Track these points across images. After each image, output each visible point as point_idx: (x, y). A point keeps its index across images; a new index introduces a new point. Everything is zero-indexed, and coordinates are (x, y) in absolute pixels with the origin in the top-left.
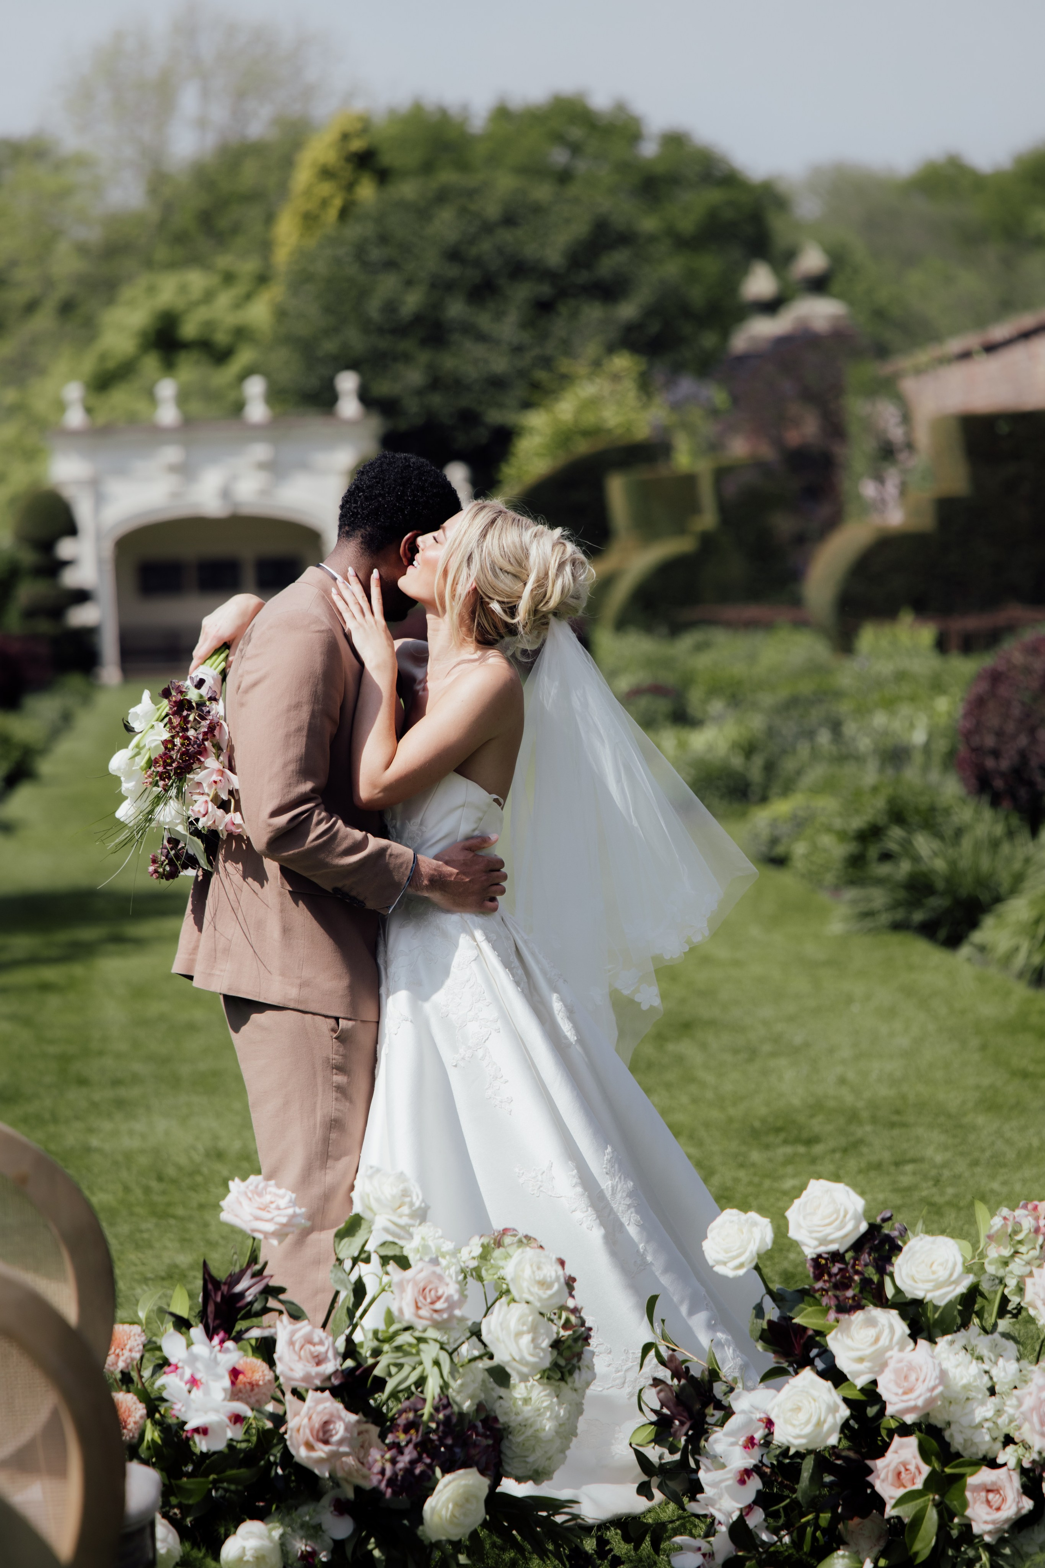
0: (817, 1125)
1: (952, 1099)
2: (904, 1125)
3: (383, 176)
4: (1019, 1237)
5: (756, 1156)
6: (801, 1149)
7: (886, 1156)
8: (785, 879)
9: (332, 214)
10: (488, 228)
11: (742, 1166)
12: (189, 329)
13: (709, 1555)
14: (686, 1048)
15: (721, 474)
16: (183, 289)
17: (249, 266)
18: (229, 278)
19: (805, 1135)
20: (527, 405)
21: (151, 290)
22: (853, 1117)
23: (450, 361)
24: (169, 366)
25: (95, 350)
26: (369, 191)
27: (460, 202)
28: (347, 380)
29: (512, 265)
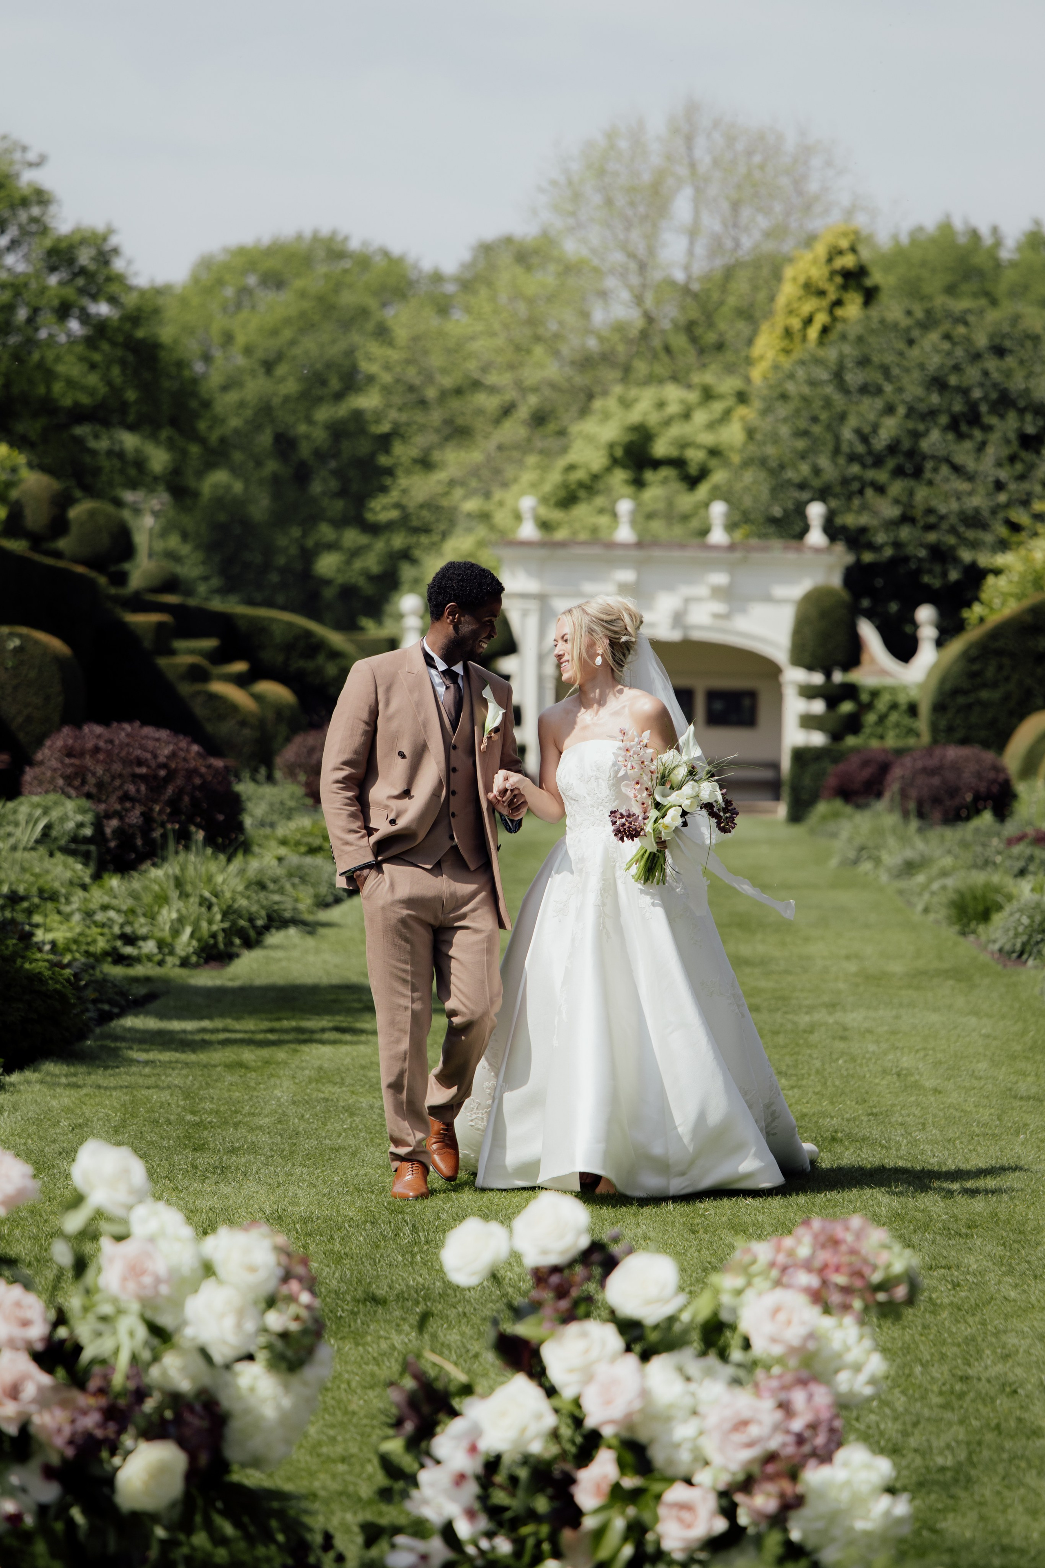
3: (870, 296)
9: (813, 333)
10: (976, 357)
12: (661, 448)
13: (424, 1557)
16: (661, 405)
17: (728, 385)
18: (708, 395)
21: (626, 404)
23: (921, 494)
24: (639, 483)
25: (562, 463)
26: (853, 309)
27: (946, 326)
28: (816, 511)
29: (994, 396)
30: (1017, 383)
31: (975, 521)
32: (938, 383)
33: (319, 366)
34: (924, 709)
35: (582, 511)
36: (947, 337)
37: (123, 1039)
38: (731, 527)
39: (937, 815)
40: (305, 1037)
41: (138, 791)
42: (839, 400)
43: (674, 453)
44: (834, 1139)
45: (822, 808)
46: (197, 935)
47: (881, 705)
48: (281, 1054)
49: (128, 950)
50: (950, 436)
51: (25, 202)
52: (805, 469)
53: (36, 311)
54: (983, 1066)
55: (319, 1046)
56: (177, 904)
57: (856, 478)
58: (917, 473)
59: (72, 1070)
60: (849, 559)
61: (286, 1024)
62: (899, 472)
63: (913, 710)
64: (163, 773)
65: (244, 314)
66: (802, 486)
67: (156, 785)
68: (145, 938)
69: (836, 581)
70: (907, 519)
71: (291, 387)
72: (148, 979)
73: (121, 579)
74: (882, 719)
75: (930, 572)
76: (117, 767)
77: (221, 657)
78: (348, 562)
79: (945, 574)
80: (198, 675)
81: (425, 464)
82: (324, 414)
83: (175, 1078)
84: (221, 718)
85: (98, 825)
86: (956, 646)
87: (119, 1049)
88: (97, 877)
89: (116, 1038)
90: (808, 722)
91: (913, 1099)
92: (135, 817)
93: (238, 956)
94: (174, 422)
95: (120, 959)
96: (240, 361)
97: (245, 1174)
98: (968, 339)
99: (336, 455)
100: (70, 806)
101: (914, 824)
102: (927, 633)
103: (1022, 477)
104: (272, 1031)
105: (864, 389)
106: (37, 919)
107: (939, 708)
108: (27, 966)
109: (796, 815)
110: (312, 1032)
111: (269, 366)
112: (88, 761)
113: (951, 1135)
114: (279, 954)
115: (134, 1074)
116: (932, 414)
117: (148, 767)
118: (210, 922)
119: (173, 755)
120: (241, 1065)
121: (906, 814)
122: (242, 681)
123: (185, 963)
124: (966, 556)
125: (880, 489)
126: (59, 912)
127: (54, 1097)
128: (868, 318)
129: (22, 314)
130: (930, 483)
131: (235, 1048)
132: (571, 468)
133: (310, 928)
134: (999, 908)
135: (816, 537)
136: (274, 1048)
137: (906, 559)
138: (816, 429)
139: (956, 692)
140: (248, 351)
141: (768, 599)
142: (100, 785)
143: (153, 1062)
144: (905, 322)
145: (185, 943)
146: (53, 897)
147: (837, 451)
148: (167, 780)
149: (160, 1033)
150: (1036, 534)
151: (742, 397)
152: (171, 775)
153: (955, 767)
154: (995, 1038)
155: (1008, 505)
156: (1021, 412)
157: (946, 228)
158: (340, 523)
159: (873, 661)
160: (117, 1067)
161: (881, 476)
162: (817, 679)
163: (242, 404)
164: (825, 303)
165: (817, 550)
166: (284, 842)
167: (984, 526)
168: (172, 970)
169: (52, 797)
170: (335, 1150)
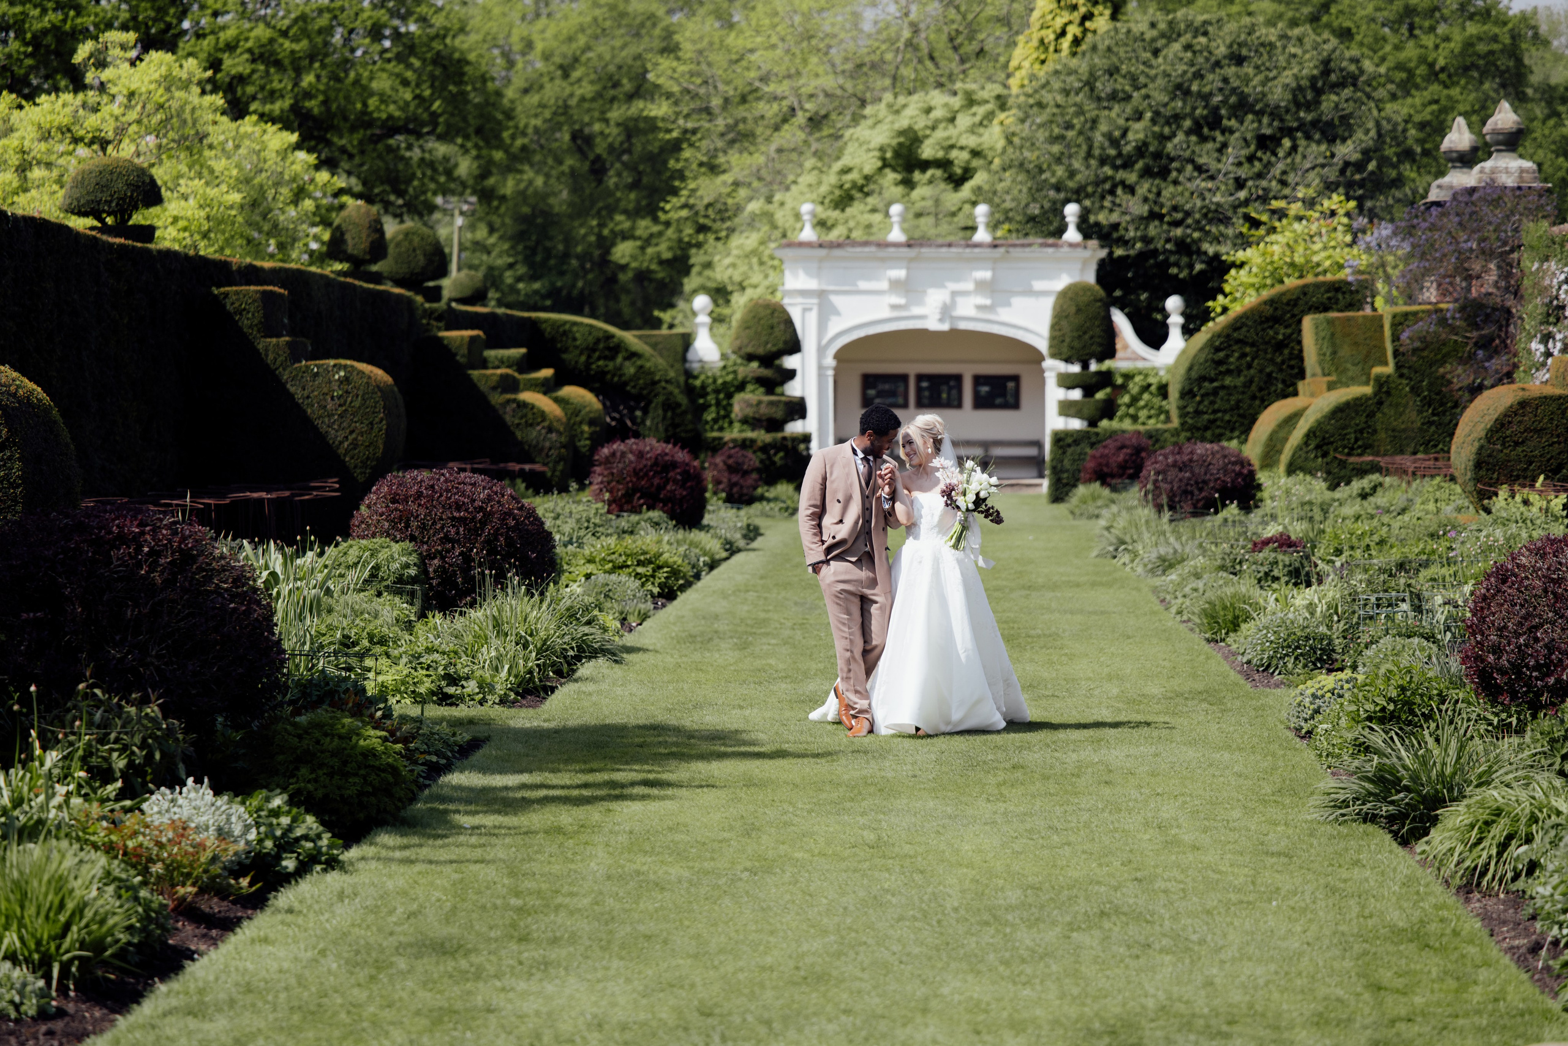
3: (1118, 7)
9: (1066, 43)
10: (1216, 64)
12: (927, 151)
16: (927, 110)
17: (988, 91)
18: (971, 101)
20: (1244, 242)
21: (895, 110)
23: (1168, 191)
24: (908, 184)
25: (837, 166)
26: (1101, 22)
27: (1187, 38)
28: (1071, 211)
29: (1233, 100)
30: (1254, 87)
31: (1218, 216)
32: (1181, 90)
33: (612, 68)
34: (1174, 393)
35: (857, 210)
36: (1188, 47)
37: (451, 800)
38: (994, 226)
39: (1188, 507)
40: (617, 792)
41: (458, 533)
42: (1090, 107)
43: (940, 154)
44: (1103, 914)
45: (1082, 490)
46: (514, 672)
47: (1134, 387)
48: (594, 814)
49: (451, 690)
50: (1194, 138)
52: (1060, 171)
53: (350, 31)
54: (1236, 814)
55: (629, 803)
56: (495, 642)
57: (1107, 179)
58: (1164, 173)
59: (405, 841)
60: (1103, 253)
61: (600, 777)
62: (1146, 173)
63: (1163, 391)
64: (479, 516)
65: (543, 21)
66: (1058, 188)
67: (473, 528)
68: (467, 678)
69: (1090, 278)
70: (1154, 216)
71: (587, 89)
72: (471, 722)
73: (435, 294)
74: (1135, 400)
75: (1176, 264)
76: (438, 510)
77: (528, 364)
78: (642, 248)
79: (1191, 266)
80: (509, 385)
81: (713, 169)
82: (616, 114)
83: (500, 850)
84: (530, 424)
85: (422, 565)
87: (446, 812)
88: (422, 615)
89: (443, 799)
90: (1067, 409)
91: (1174, 857)
93: (553, 689)
94: (479, 131)
95: (444, 699)
96: (540, 65)
97: (566, 969)
98: (1207, 48)
99: (629, 151)
100: (396, 547)
101: (1167, 515)
102: (1175, 321)
103: (1260, 176)
104: (586, 786)
105: (1113, 97)
106: (369, 662)
107: (1186, 394)
108: (362, 743)
109: (1059, 495)
110: (623, 786)
111: (565, 71)
112: (412, 506)
113: (1210, 904)
114: (590, 687)
115: (461, 845)
116: (1177, 118)
117: (466, 510)
118: (526, 660)
119: (489, 498)
120: (559, 830)
121: (1159, 508)
122: (548, 388)
123: (503, 701)
124: (1210, 249)
125: (1131, 190)
126: (388, 656)
127: (390, 876)
128: (1116, 30)
129: (337, 38)
130: (1176, 182)
131: (552, 808)
132: (846, 171)
133: (616, 656)
134: (1248, 618)
135: (1072, 234)
136: (588, 807)
137: (1155, 253)
138: (1070, 134)
139: (1203, 379)
140: (547, 57)
141: (1030, 292)
142: (423, 528)
143: (478, 827)
144: (1150, 34)
145: (502, 681)
146: (383, 641)
147: (1089, 155)
148: (483, 523)
149: (485, 790)
150: (1273, 230)
151: (1002, 102)
152: (488, 515)
153: (1204, 460)
154: (1246, 778)
155: (1246, 202)
156: (1259, 114)
158: (635, 214)
159: (1126, 347)
160: (445, 836)
161: (1132, 177)
162: (1076, 368)
163: (542, 105)
164: (1076, 16)
165: (1072, 245)
166: (591, 561)
167: (1226, 221)
168: (493, 711)
169: (379, 540)
170: (648, 937)
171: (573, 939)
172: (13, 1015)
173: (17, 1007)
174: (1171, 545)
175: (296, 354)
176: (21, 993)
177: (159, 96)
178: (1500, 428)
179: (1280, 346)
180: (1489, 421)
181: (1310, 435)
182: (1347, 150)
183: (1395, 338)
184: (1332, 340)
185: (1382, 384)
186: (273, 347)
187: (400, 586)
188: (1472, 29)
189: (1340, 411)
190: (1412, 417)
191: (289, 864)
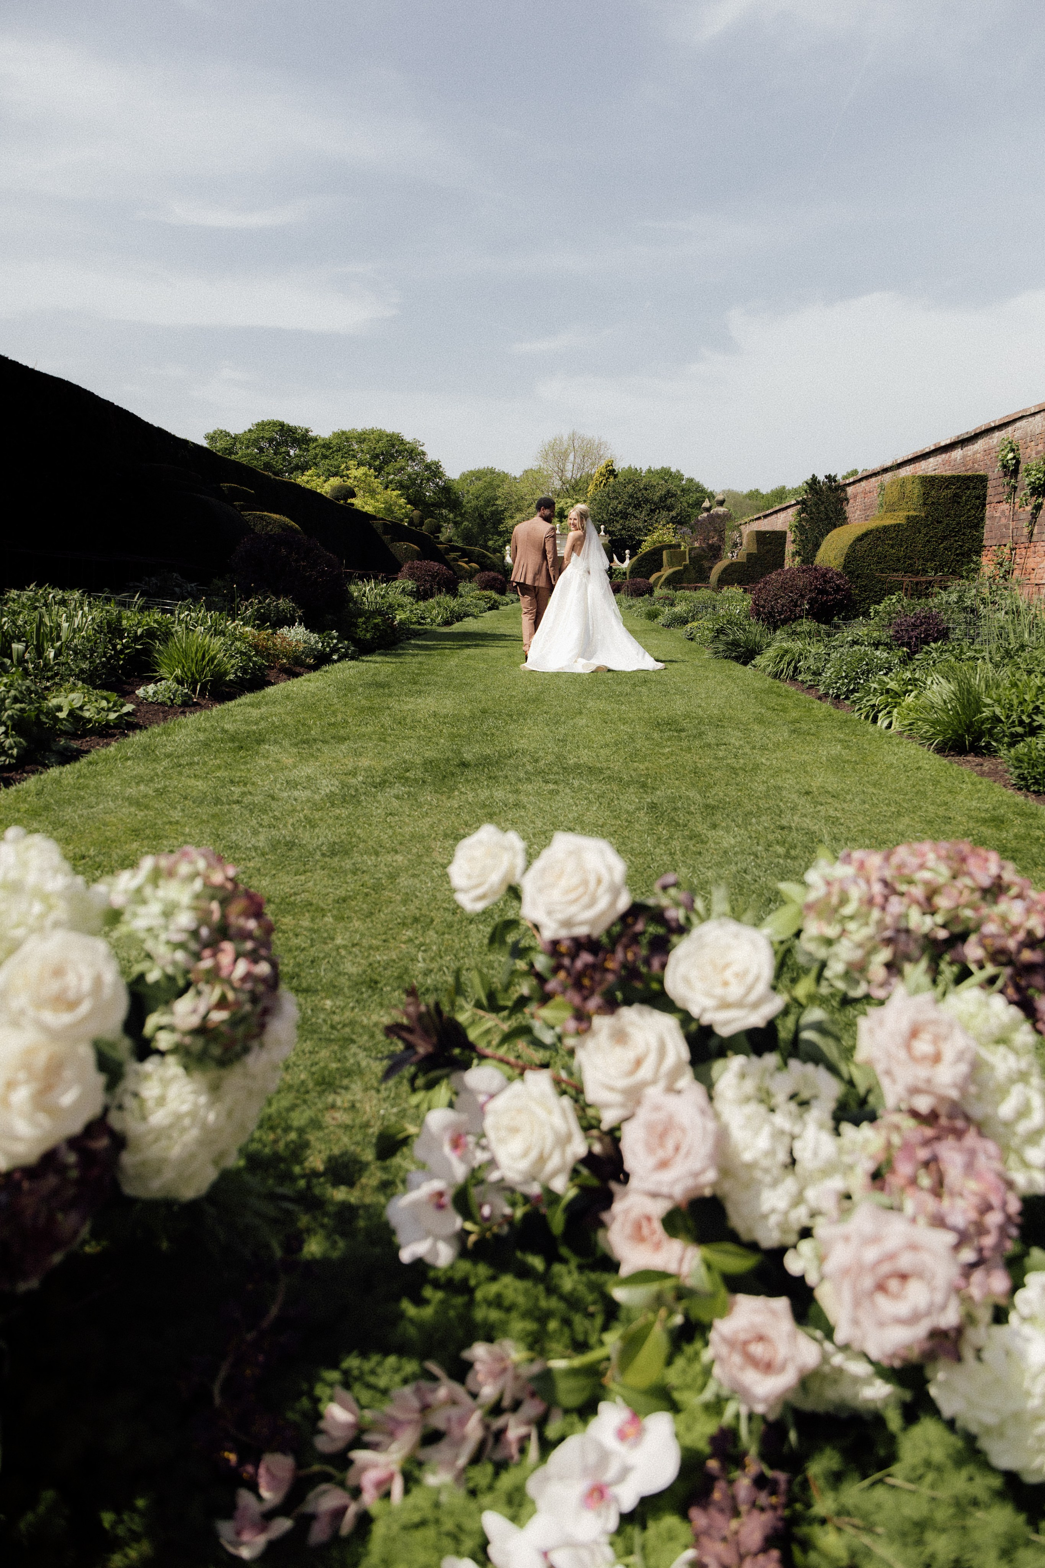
0: (685, 724)
1: (744, 718)
2: (723, 727)
3: (616, 476)
4: (848, 910)
5: (655, 735)
6: (676, 734)
7: (713, 741)
8: (693, 643)
9: (602, 485)
10: (640, 490)
11: (647, 739)
14: (644, 690)
15: (691, 550)
19: (679, 728)
20: (646, 535)
22: (701, 722)
23: (627, 523)
26: (611, 480)
27: (632, 484)
29: (644, 499)
30: (649, 496)
31: (639, 529)
32: (631, 496)
33: (488, 498)
34: (628, 572)
36: (632, 486)
39: (636, 595)
41: (428, 579)
42: (608, 500)
46: (442, 618)
49: (422, 621)
50: (634, 509)
51: (419, 454)
53: (422, 480)
56: (437, 609)
57: (611, 519)
58: (626, 518)
60: (610, 538)
62: (622, 518)
63: (625, 574)
64: (435, 574)
65: (471, 486)
67: (433, 577)
68: (427, 618)
70: (623, 529)
71: (482, 503)
72: (425, 629)
73: (436, 537)
75: (628, 541)
76: (423, 572)
79: (632, 542)
81: (512, 517)
82: (489, 507)
84: (461, 571)
85: (417, 588)
86: (635, 558)
88: (417, 602)
92: (428, 586)
93: (454, 624)
94: (455, 509)
95: (420, 624)
97: (428, 694)
99: (492, 517)
100: (410, 583)
101: (632, 597)
102: (628, 556)
103: (650, 519)
105: (614, 498)
106: (396, 612)
107: (631, 572)
108: (392, 624)
111: (477, 498)
112: (415, 570)
116: (629, 504)
117: (431, 572)
118: (447, 614)
122: (466, 563)
123: (439, 625)
124: (637, 537)
125: (617, 522)
126: (403, 610)
128: (614, 481)
129: (419, 481)
130: (629, 520)
133: (476, 617)
137: (623, 538)
138: (602, 507)
139: (635, 569)
140: (472, 495)
142: (419, 577)
144: (623, 482)
145: (439, 620)
146: (402, 606)
147: (607, 512)
148: (436, 576)
150: (653, 532)
152: (438, 574)
153: (639, 583)
155: (647, 525)
156: (650, 503)
157: (630, 467)
158: (493, 534)
161: (618, 519)
163: (471, 506)
164: (604, 478)
167: (641, 530)
168: (434, 627)
169: (405, 580)
170: (467, 684)
171: (436, 684)
172: (169, 703)
173: (172, 701)
174: (631, 603)
175: (393, 540)
176: (174, 694)
177: (363, 478)
178: (725, 570)
179: (655, 561)
180: (722, 568)
181: (666, 579)
182: (673, 513)
183: (690, 554)
184: (671, 557)
185: (685, 566)
186: (386, 538)
187: (411, 594)
188: (698, 494)
189: (674, 573)
190: (693, 575)
191: (335, 657)
